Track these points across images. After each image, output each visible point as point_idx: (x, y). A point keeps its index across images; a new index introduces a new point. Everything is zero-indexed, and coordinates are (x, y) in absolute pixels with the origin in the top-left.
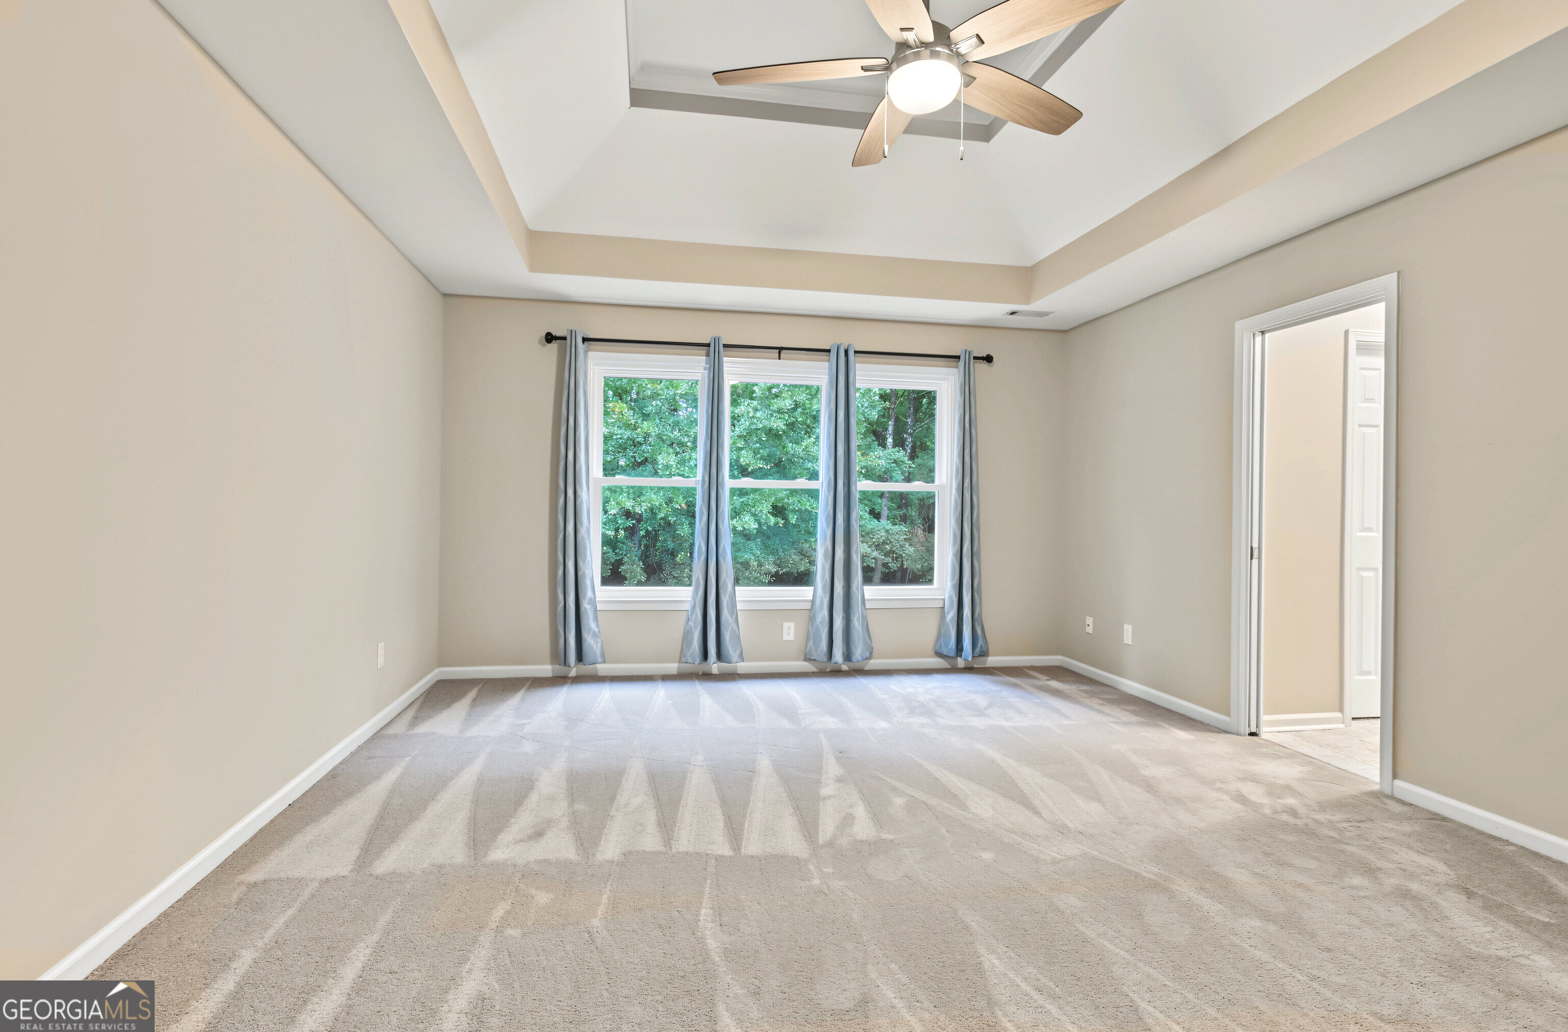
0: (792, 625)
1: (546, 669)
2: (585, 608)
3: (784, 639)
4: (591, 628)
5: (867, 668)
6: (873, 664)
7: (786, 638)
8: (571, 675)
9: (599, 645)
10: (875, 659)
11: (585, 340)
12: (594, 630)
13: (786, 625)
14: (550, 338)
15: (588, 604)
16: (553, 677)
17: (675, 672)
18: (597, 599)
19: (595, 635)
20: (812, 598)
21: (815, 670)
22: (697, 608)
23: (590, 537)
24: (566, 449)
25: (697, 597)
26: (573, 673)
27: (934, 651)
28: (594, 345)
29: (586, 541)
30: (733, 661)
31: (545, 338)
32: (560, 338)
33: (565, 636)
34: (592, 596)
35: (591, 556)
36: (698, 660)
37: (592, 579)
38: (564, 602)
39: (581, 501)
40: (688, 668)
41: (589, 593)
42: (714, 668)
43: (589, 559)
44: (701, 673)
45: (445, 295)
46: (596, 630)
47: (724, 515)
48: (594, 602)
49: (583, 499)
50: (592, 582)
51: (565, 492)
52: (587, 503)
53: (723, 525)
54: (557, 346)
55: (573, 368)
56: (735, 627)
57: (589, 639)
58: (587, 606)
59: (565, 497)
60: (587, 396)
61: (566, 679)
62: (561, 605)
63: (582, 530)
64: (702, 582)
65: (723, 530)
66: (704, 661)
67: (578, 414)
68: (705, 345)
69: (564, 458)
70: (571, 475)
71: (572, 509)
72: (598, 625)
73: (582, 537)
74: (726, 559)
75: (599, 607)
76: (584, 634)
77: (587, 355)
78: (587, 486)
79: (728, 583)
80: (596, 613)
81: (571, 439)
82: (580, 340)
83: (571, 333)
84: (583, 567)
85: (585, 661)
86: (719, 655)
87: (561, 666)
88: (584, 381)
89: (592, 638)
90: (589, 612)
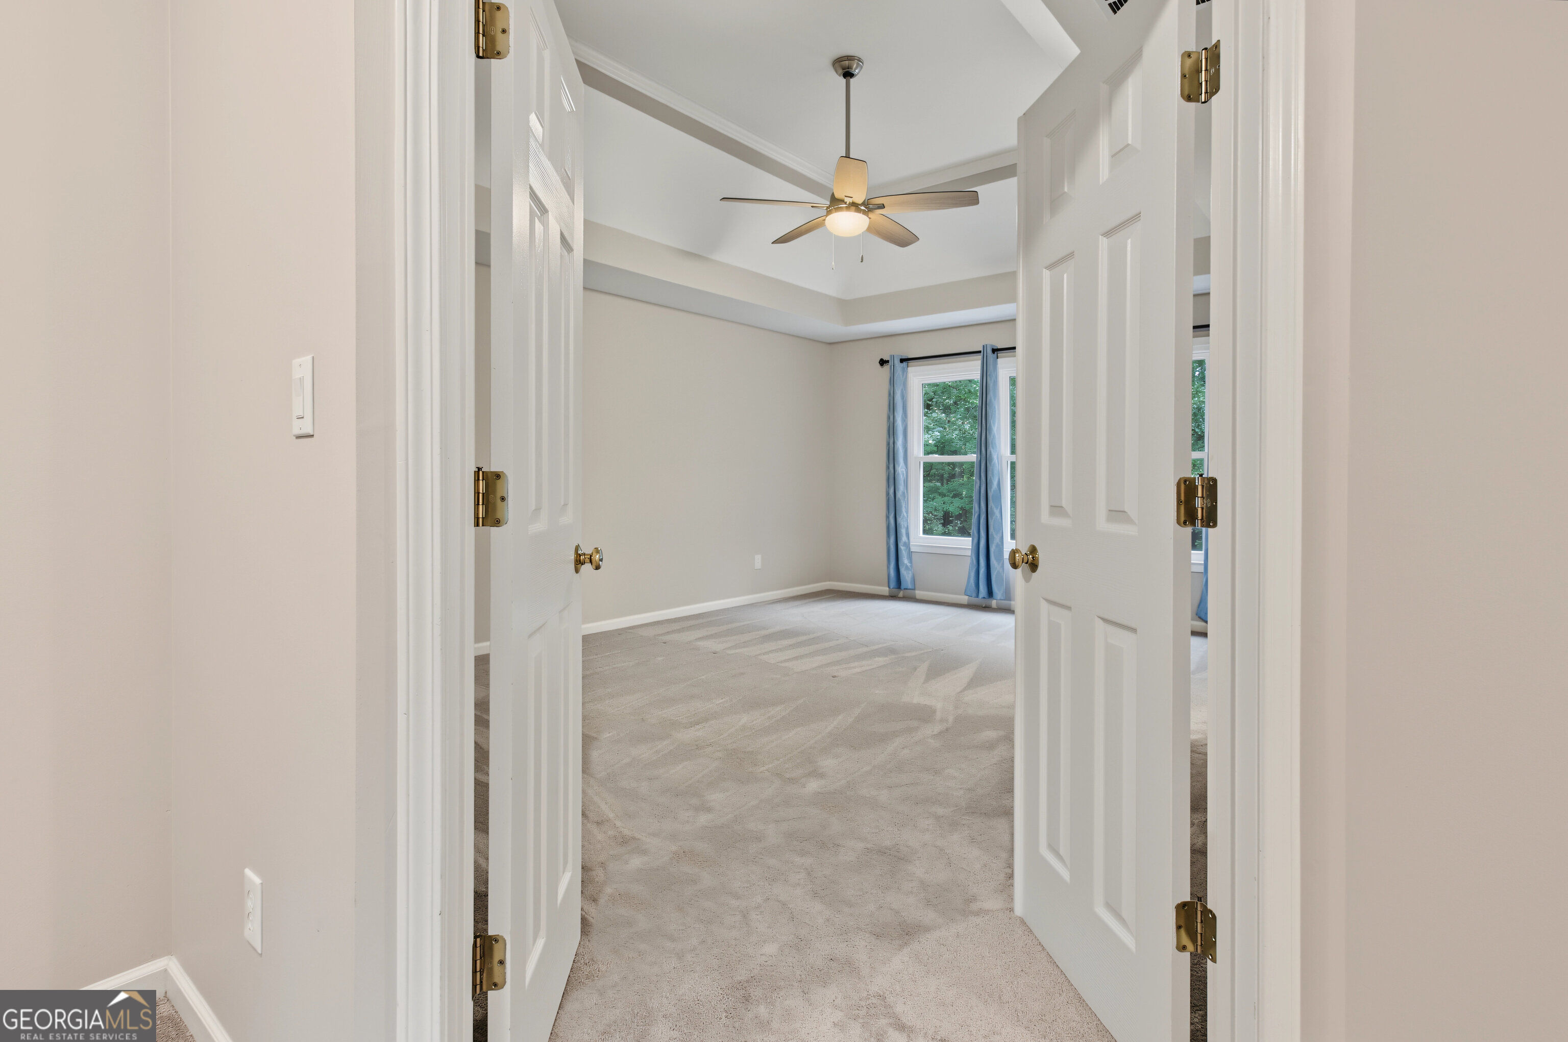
1: (885, 590)
2: (900, 548)
4: (904, 563)
9: (910, 575)
11: (902, 361)
12: (907, 565)
14: (883, 362)
16: (889, 594)
17: (965, 602)
18: (910, 542)
19: (907, 568)
22: (973, 554)
23: (906, 499)
24: (889, 438)
25: (974, 546)
26: (901, 594)
27: (1196, 614)
28: (911, 363)
29: (902, 501)
30: (999, 598)
31: (879, 362)
32: (887, 362)
33: (888, 567)
34: (907, 541)
35: (907, 513)
36: (974, 594)
37: (907, 529)
38: (888, 544)
39: (898, 474)
40: (975, 600)
41: (904, 539)
42: (994, 603)
43: (905, 514)
44: (984, 606)
45: (830, 344)
46: (909, 565)
47: (992, 483)
48: (907, 545)
49: (900, 472)
50: (906, 531)
51: (888, 468)
52: (903, 475)
53: (991, 491)
54: (886, 367)
55: (892, 382)
56: (1001, 571)
57: (903, 571)
58: (902, 547)
59: (888, 471)
60: (906, 399)
61: (893, 597)
62: (887, 545)
63: (899, 494)
64: (976, 535)
65: (990, 495)
66: (977, 596)
67: (895, 414)
68: (980, 352)
69: (888, 444)
70: (891, 456)
71: (892, 479)
72: (911, 562)
73: (899, 499)
74: (994, 517)
75: (913, 549)
76: (900, 567)
77: (904, 371)
78: (904, 463)
79: (995, 536)
80: (910, 553)
81: (891, 431)
82: (897, 362)
83: (893, 357)
84: (899, 520)
85: (903, 587)
86: (990, 593)
87: (889, 588)
88: (902, 389)
89: (905, 570)
90: (904, 552)
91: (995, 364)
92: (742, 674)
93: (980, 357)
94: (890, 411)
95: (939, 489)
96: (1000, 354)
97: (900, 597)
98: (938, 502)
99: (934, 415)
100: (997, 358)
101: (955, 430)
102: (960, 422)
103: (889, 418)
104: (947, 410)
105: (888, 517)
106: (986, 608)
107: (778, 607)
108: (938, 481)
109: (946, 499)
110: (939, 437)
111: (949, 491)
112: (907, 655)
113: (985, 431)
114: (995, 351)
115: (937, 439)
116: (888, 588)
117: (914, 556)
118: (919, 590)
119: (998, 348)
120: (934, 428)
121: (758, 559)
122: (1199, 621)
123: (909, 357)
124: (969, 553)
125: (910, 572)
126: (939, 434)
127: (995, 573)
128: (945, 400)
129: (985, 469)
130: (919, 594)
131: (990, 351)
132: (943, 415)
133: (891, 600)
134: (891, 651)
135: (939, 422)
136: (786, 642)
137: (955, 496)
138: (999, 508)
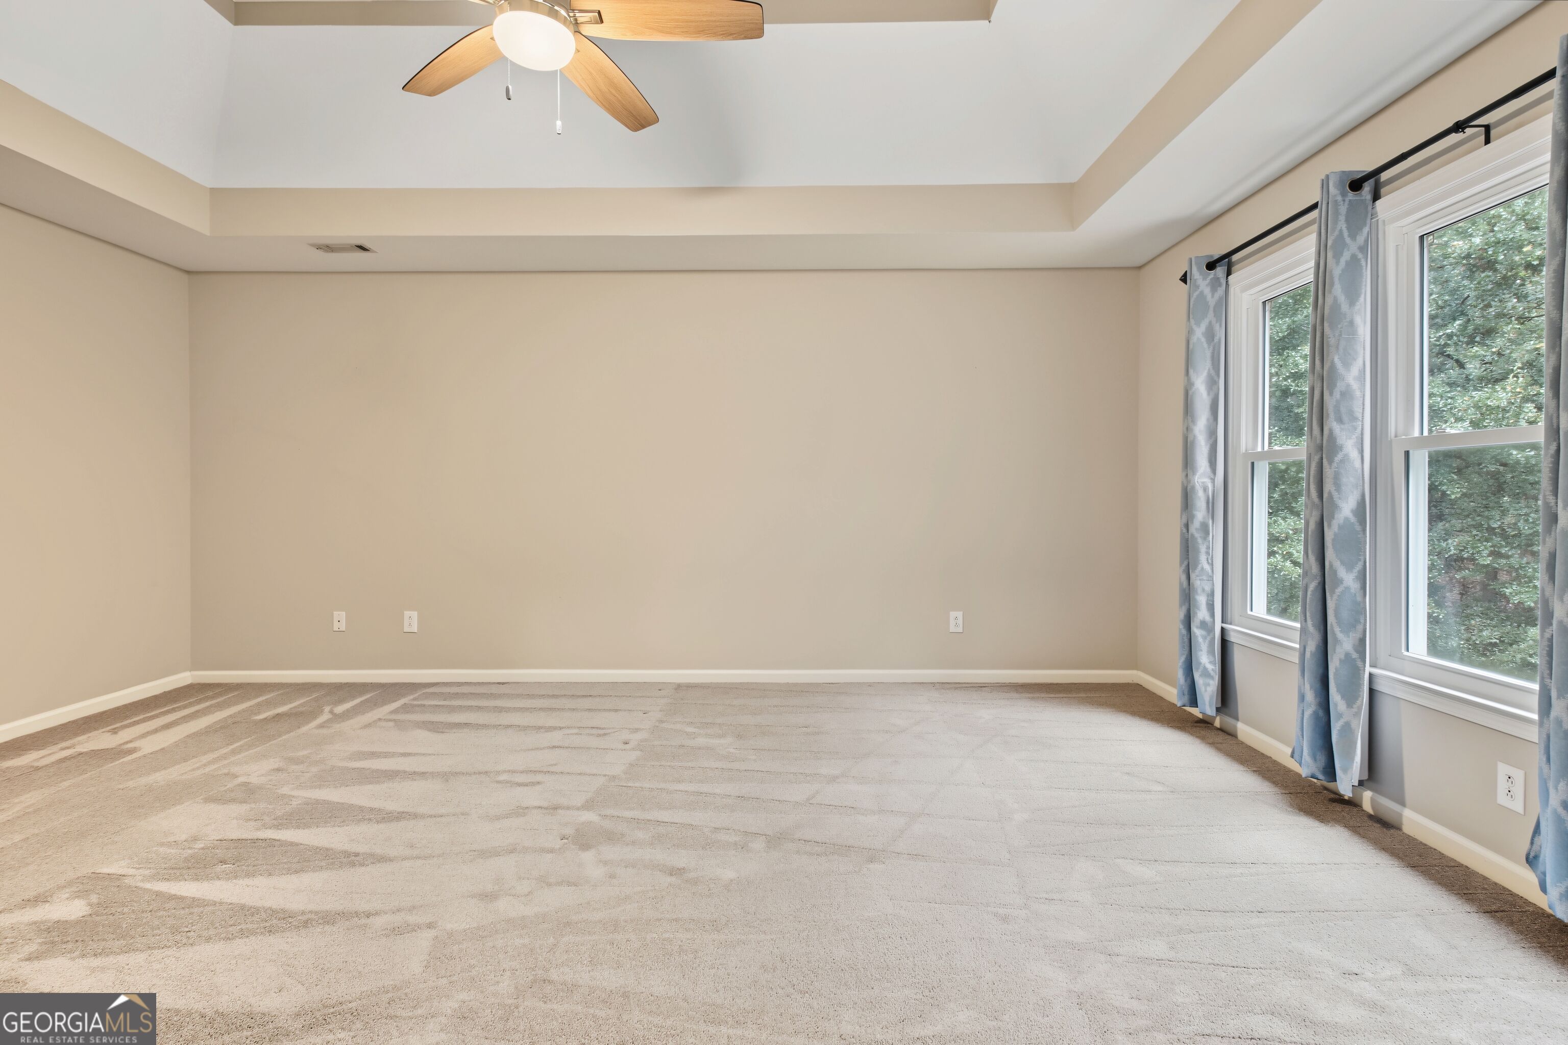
0: (1517, 774)
2: (1195, 633)
7: (1503, 799)
11: (1212, 265)
12: (1205, 667)
15: (1197, 627)
19: (1206, 673)
24: (1185, 419)
28: (1235, 264)
34: (1208, 618)
39: (1193, 487)
41: (1202, 614)
43: (1207, 567)
45: (1139, 267)
46: (1210, 666)
48: (1209, 628)
49: (1196, 483)
50: (1208, 600)
51: (1183, 477)
52: (1205, 491)
57: (1197, 677)
58: (1196, 631)
59: (1183, 484)
60: (1220, 340)
61: (1197, 724)
69: (1185, 432)
70: (1187, 454)
71: (1185, 499)
73: (1193, 535)
76: (1194, 669)
78: (1211, 465)
81: (1187, 406)
82: (1197, 270)
84: (1193, 578)
88: (1210, 322)
89: (1201, 676)
90: (1200, 640)
114: (1359, 182)
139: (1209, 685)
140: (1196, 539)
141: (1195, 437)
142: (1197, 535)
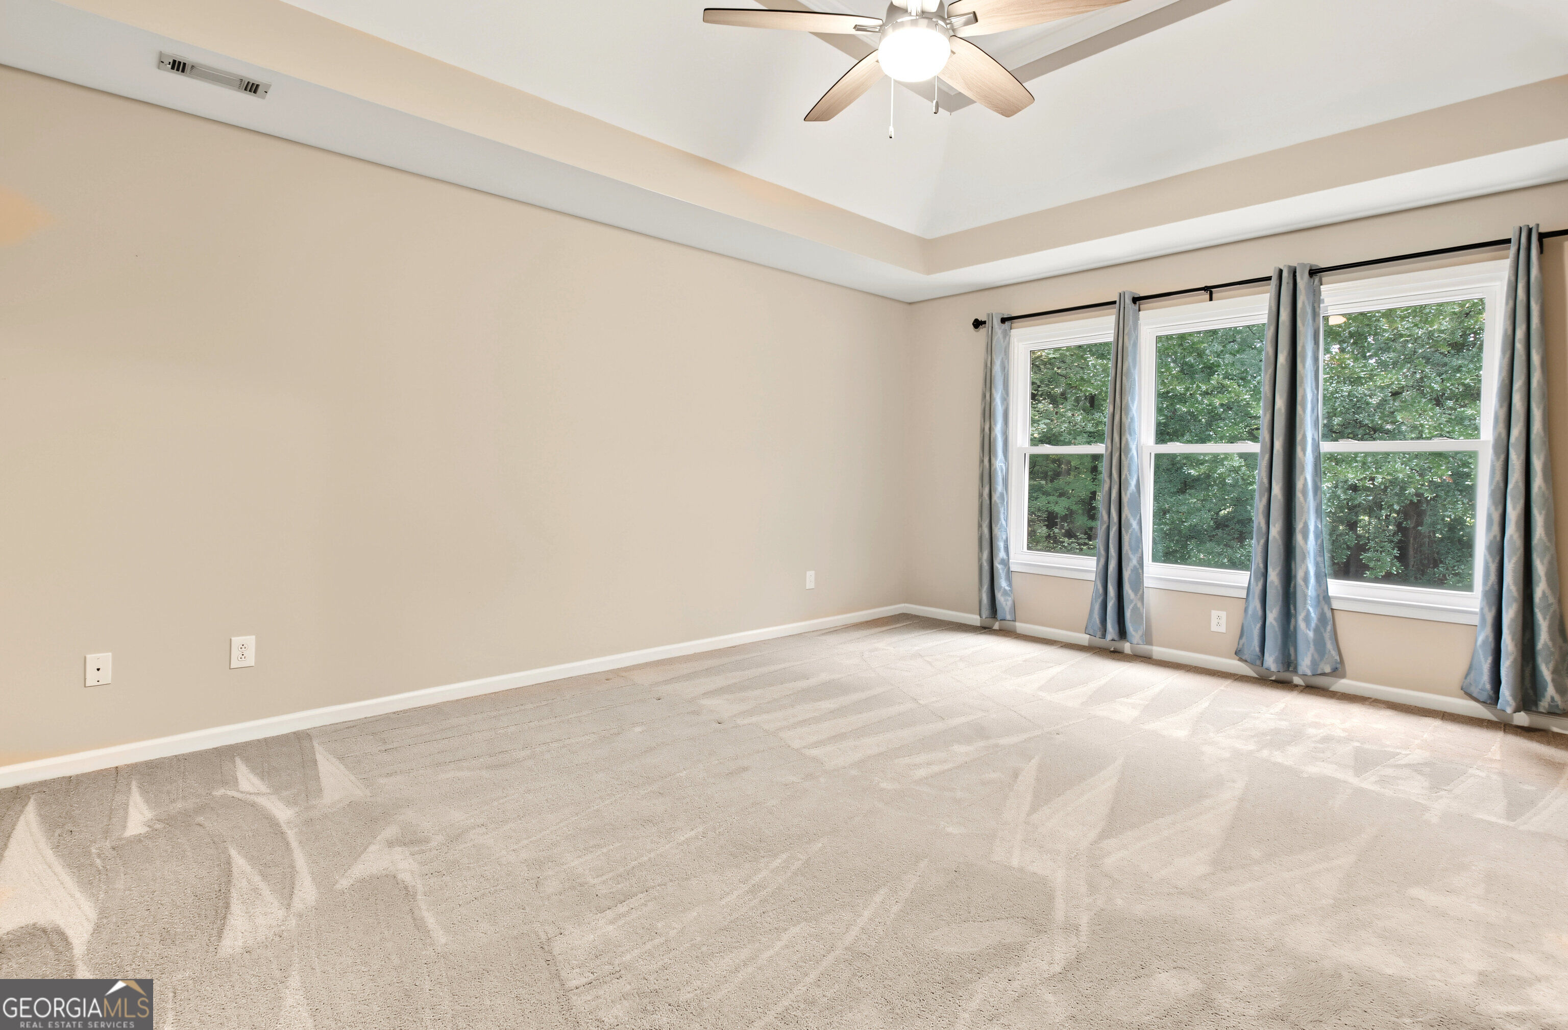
0: (1223, 614)
1: (974, 619)
2: (997, 568)
3: (1212, 630)
4: (1002, 587)
5: (1333, 688)
6: (1342, 685)
7: (1214, 628)
8: (994, 628)
9: (1010, 603)
10: (1349, 679)
11: (1004, 320)
12: (1005, 589)
13: (1214, 613)
14: (977, 324)
15: (999, 564)
16: (981, 627)
17: (1086, 643)
18: (1010, 561)
19: (1005, 593)
20: (1247, 586)
21: (1253, 674)
22: (1098, 579)
23: (1005, 503)
24: (984, 421)
25: (1099, 569)
26: (996, 626)
27: (1461, 689)
28: (1016, 323)
29: (1000, 505)
30: (1135, 641)
31: (973, 324)
32: (984, 322)
33: (980, 590)
34: (1005, 557)
35: (1006, 521)
36: (1099, 634)
37: (1006, 542)
38: (980, 559)
39: (995, 469)
40: (1098, 641)
41: (1002, 554)
42: (1127, 647)
43: (1004, 523)
44: (1112, 649)
45: (910, 304)
46: (1007, 588)
47: (1128, 483)
48: (1006, 563)
49: (997, 466)
50: (1005, 544)
51: (982, 461)
52: (1002, 472)
53: (1126, 494)
54: (983, 331)
55: (990, 349)
56: (1139, 605)
57: (999, 596)
58: (998, 566)
59: (982, 465)
60: (1008, 371)
61: (985, 629)
62: (979, 561)
63: (996, 497)
64: (1103, 552)
65: (1125, 499)
66: (1104, 636)
67: (993, 391)
68: (1114, 302)
69: (983, 430)
70: (987, 447)
71: (987, 477)
72: (1010, 585)
73: (995, 501)
74: (1130, 531)
75: (1013, 568)
76: (996, 591)
77: (1006, 334)
78: (1004, 455)
79: (1131, 556)
80: (1009, 573)
81: (988, 414)
82: (997, 322)
83: (991, 316)
84: (996, 530)
85: (1000, 615)
86: (1122, 633)
87: (981, 617)
88: (1002, 358)
89: (1002, 595)
90: (1001, 571)
91: (1136, 319)
92: (745, 769)
93: (1113, 310)
94: (986, 387)
95: (1043, 488)
96: (1145, 304)
97: (996, 630)
98: (1042, 502)
99: (1040, 406)
100: (1139, 311)
101: (1064, 422)
102: (1069, 414)
103: (984, 396)
104: (1054, 400)
105: (980, 526)
106: (1116, 654)
107: (832, 640)
108: (1042, 478)
109: (1051, 498)
110: (1045, 430)
111: (1056, 490)
112: (1004, 741)
113: (1119, 412)
114: (1136, 300)
115: (1043, 432)
116: (978, 617)
117: (1014, 578)
118: (1022, 622)
119: (1141, 295)
120: (1039, 421)
121: (810, 575)
122: (1466, 699)
123: (1014, 315)
124: (1092, 577)
125: (1010, 599)
126: (1045, 427)
127: (1131, 607)
128: (1053, 389)
129: (1118, 464)
130: (1020, 627)
131: (1128, 301)
132: (1051, 405)
133: (985, 633)
134: (980, 731)
135: (1044, 414)
136: (828, 705)
137: (1061, 495)
138: (1138, 517)
139: (1008, 600)
140: (998, 504)
141: (996, 435)
142: (998, 501)
